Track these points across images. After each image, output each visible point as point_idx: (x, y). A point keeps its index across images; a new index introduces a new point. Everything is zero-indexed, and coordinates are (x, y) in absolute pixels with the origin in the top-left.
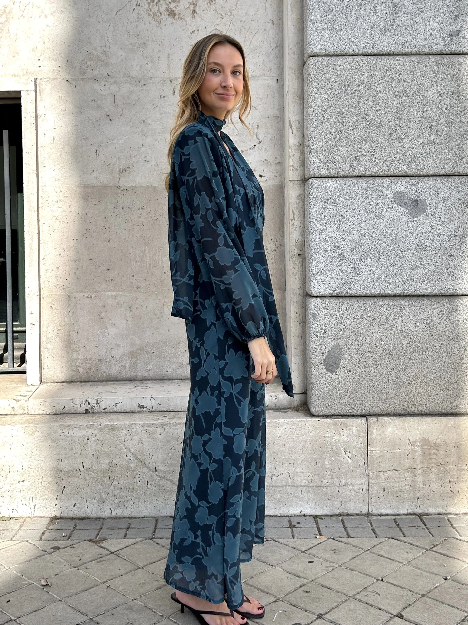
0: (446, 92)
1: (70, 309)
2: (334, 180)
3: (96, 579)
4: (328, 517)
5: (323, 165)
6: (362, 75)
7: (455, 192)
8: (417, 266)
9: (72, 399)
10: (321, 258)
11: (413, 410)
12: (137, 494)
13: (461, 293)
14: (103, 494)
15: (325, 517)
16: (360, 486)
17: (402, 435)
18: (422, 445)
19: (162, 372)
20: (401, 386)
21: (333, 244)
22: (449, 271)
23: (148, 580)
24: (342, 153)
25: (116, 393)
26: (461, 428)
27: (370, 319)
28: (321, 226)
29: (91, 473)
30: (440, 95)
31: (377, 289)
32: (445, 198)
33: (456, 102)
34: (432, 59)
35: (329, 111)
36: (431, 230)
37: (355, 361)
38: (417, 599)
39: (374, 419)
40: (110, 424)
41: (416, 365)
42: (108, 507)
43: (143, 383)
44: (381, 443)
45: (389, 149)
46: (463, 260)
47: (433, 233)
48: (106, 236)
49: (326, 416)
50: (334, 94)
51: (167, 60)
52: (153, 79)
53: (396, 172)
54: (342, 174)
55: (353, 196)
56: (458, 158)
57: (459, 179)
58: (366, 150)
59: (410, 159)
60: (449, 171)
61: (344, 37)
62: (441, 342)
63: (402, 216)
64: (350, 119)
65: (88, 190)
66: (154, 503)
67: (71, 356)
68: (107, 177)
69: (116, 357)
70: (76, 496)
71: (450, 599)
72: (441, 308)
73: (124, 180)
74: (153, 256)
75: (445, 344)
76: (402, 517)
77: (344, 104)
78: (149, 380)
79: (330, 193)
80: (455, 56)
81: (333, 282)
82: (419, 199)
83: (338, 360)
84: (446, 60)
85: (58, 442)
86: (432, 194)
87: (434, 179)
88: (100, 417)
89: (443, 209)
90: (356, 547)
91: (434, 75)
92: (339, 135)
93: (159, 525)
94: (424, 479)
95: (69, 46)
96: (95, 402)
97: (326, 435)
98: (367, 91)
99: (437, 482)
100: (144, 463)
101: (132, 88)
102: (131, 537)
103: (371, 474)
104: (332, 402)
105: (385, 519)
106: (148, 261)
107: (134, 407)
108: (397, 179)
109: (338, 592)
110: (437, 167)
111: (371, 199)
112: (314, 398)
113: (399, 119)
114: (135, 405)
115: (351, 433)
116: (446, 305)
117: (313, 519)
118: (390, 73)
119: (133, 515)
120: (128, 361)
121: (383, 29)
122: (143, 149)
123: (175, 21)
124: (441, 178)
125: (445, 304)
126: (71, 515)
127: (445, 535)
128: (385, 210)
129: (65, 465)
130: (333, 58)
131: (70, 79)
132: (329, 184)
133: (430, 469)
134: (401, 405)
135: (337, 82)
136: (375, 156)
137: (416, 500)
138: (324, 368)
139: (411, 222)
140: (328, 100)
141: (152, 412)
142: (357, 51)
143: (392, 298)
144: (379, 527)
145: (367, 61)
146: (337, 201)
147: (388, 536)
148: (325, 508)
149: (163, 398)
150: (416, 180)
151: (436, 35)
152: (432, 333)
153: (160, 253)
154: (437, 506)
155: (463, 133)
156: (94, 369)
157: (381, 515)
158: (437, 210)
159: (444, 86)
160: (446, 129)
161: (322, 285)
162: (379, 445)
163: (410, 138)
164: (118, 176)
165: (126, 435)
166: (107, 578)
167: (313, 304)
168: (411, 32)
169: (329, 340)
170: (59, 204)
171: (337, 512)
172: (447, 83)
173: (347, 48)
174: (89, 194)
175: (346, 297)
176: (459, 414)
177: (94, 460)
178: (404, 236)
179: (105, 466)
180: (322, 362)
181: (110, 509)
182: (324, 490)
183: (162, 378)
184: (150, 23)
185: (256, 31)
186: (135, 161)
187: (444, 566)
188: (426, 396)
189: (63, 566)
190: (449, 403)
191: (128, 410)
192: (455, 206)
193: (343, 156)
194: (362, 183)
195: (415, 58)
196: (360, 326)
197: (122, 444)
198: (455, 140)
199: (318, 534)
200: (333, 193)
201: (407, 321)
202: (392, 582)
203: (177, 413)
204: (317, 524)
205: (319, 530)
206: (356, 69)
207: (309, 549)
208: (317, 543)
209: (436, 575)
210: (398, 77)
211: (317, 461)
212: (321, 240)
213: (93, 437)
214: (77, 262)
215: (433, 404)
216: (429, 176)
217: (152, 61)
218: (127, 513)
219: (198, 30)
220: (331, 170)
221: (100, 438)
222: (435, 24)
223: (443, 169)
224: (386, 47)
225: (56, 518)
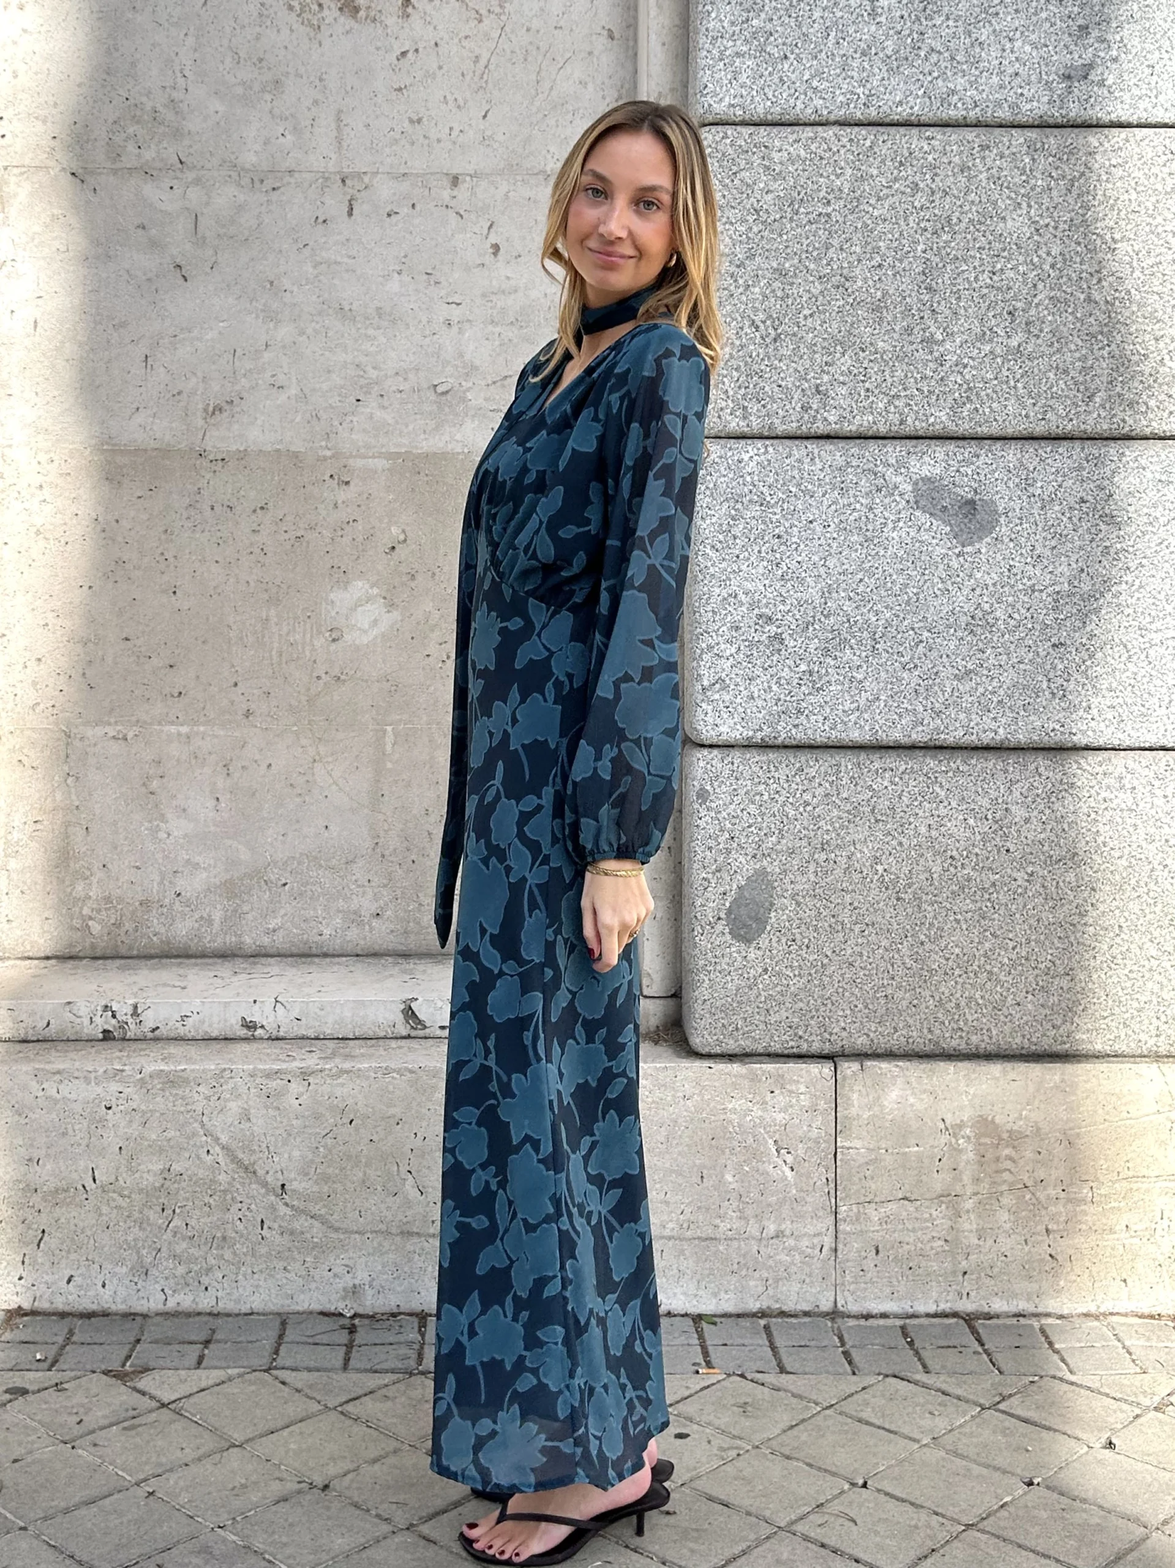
0: (1053, 224)
1: (70, 768)
2: (759, 444)
3: (120, 1473)
4: (730, 1320)
5: (731, 405)
6: (838, 176)
7: (1071, 482)
8: (971, 671)
9: (69, 1003)
10: (723, 646)
11: (954, 1043)
12: (235, 1254)
13: (1084, 741)
14: (144, 1252)
15: (723, 1320)
16: (816, 1241)
17: (926, 1109)
18: (978, 1136)
19: (305, 936)
20: (925, 981)
21: (756, 611)
22: (1052, 686)
23: (254, 1478)
24: (782, 375)
25: (184, 988)
26: (1079, 1092)
27: (849, 807)
28: (724, 565)
29: (115, 1195)
30: (1038, 230)
31: (867, 728)
32: (1045, 497)
33: (1079, 249)
34: (1019, 138)
35: (751, 266)
36: (1009, 577)
37: (808, 914)
38: (954, 1535)
39: (855, 1066)
40: (166, 1068)
41: (964, 927)
42: (157, 1286)
43: (255, 963)
44: (870, 1127)
45: (905, 367)
46: (1090, 658)
47: (1012, 586)
48: (166, 578)
49: (731, 1057)
50: (763, 223)
51: (333, 126)
52: (296, 175)
53: (920, 427)
54: (781, 429)
55: (810, 487)
56: (1080, 395)
57: (1083, 449)
58: (843, 368)
59: (957, 394)
60: (1058, 427)
61: (793, 77)
62: (1030, 869)
63: (934, 541)
64: (804, 288)
65: (120, 460)
66: (278, 1276)
67: (69, 890)
68: (174, 425)
69: (188, 894)
70: (73, 1256)
71: (1038, 1537)
72: (1031, 780)
73: (216, 433)
74: (288, 634)
75: (1040, 874)
76: (923, 1321)
77: (789, 251)
78: (272, 956)
79: (748, 479)
80: (1076, 130)
81: (755, 709)
82: (978, 497)
83: (762, 910)
84: (1053, 140)
85: (30, 1115)
86: (1012, 486)
87: (1019, 446)
88: (141, 1050)
89: (1040, 525)
90: (800, 1397)
91: (1024, 178)
92: (776, 330)
93: (290, 1335)
94: (981, 1222)
95: (79, 85)
96: (130, 1011)
97: (730, 1106)
98: (849, 217)
99: (1014, 1233)
100: (254, 1173)
101: (242, 198)
102: (218, 1364)
103: (844, 1208)
104: (746, 1019)
105: (878, 1326)
106: (276, 645)
107: (232, 1025)
108: (922, 446)
109: (749, 1514)
110: (1027, 416)
111: (855, 496)
112: (698, 1009)
113: (929, 289)
114: (233, 1021)
115: (794, 1101)
116: (1045, 774)
117: (691, 1323)
118: (909, 172)
119: (222, 1306)
120: (218, 906)
121: (894, 57)
122: (267, 356)
123: (356, 26)
124: (1036, 444)
125: (1042, 769)
126: (60, 1304)
127: (1032, 1370)
128: (891, 525)
129: (46, 1174)
130: (762, 129)
131: (80, 171)
132: (748, 455)
133: (997, 1196)
134: (925, 1031)
135: (772, 192)
136: (867, 385)
137: (961, 1277)
138: (727, 930)
139: (958, 556)
140: (748, 238)
141: (277, 1039)
142: (825, 112)
143: (907, 752)
144: (862, 1347)
145: (851, 140)
146: (768, 499)
147: (883, 1372)
148: (722, 1295)
149: (307, 1003)
150: (972, 448)
151: (1029, 75)
152: (1008, 844)
153: (308, 626)
154: (1015, 1296)
155: (1095, 329)
156: (128, 926)
157: (868, 1317)
158: (1024, 526)
159: (1048, 209)
160: (1050, 318)
161: (725, 716)
162: (865, 1133)
163: (958, 340)
164: (200, 422)
165: (208, 1098)
166: (149, 1470)
167: (702, 763)
168: (965, 67)
169: (742, 859)
170: (46, 493)
171: (754, 1306)
172: (1056, 200)
173: (800, 105)
174: (125, 470)
175: (786, 747)
176: (1074, 1056)
177: (124, 1162)
178: (938, 593)
179: (151, 1179)
180: (723, 916)
181: (163, 1290)
182: (721, 1248)
183: (307, 951)
184: (292, 30)
185: (568, 55)
186: (247, 386)
187: (1027, 1451)
188: (990, 1009)
189: (34, 1437)
190: (1049, 1026)
191: (214, 1035)
192: (1070, 518)
193: (783, 384)
194: (832, 453)
195: (974, 134)
196: (822, 823)
197: (196, 1121)
198: (1073, 347)
199: (704, 1364)
200: (756, 478)
201: (943, 811)
202: (889, 1490)
203: (342, 1044)
204: (701, 1336)
205: (705, 1353)
206: (821, 158)
207: (678, 1402)
208: (698, 1387)
209: (1005, 1472)
210: (929, 182)
211: (705, 1172)
212: (725, 599)
213: (120, 1101)
214: (90, 645)
215: (1007, 1029)
216: (1005, 438)
217: (295, 128)
218: (206, 1302)
219: (417, 51)
220: (753, 418)
221: (139, 1106)
222: (1028, 48)
223: (1043, 422)
224: (900, 103)
225: (19, 1312)
